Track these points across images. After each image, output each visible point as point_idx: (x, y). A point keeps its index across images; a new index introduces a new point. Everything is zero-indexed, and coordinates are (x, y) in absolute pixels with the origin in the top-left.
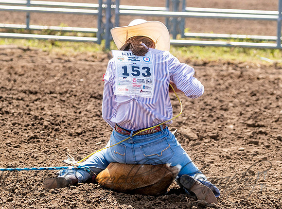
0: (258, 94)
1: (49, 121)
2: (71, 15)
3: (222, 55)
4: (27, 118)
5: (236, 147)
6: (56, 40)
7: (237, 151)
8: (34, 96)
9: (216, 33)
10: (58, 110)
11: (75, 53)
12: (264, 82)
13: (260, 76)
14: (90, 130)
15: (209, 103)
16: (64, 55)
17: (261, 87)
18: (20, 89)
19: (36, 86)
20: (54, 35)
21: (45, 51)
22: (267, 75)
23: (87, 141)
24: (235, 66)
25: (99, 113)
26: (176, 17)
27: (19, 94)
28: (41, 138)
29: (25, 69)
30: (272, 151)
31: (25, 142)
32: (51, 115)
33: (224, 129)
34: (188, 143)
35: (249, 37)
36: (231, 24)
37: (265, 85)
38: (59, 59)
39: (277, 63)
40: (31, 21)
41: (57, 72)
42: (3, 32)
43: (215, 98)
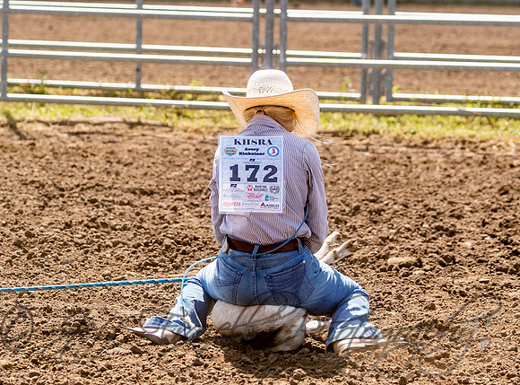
0: (511, 192)
1: (172, 238)
2: (210, 67)
3: (454, 128)
5: (476, 277)
6: (184, 107)
7: (477, 284)
8: (149, 197)
9: (444, 93)
13: (515, 163)
15: (431, 207)
17: (517, 180)
18: (126, 186)
19: (151, 183)
20: (181, 99)
21: (166, 126)
26: (378, 68)
27: (125, 195)
29: (134, 154)
33: (457, 248)
34: (398, 271)
35: (497, 99)
36: (468, 78)
38: (190, 138)
40: (144, 78)
41: (186, 159)
42: (98, 95)
43: (441, 198)
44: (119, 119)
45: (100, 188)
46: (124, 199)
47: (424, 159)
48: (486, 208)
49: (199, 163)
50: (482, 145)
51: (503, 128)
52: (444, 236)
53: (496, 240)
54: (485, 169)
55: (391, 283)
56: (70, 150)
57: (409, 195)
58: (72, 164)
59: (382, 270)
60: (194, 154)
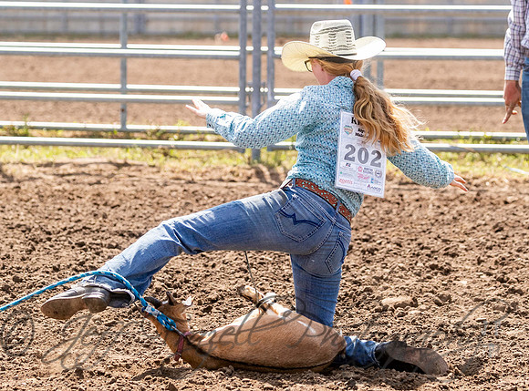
0: (506, 228)
6: (170, 147)
9: (435, 130)
10: (178, 262)
12: (515, 208)
13: (509, 199)
16: (183, 172)
17: (512, 217)
19: (139, 225)
20: (167, 139)
21: (154, 166)
22: (521, 196)
29: (121, 196)
32: (167, 272)
33: (452, 287)
34: (393, 311)
35: (489, 134)
36: (458, 113)
38: (177, 179)
40: (129, 119)
41: (175, 200)
42: (83, 137)
43: (435, 236)
44: (105, 160)
45: (87, 231)
46: (113, 241)
47: (417, 197)
48: (480, 245)
49: (187, 204)
50: (475, 182)
51: (495, 164)
52: (439, 274)
53: (492, 278)
54: (479, 206)
55: (386, 323)
56: (56, 193)
57: (402, 233)
58: (58, 206)
59: (377, 311)
60: (182, 195)
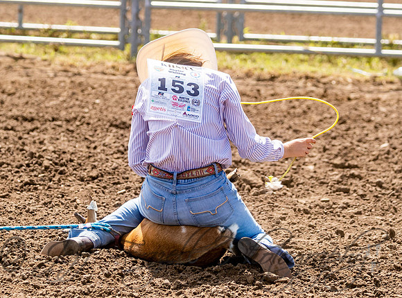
0: (348, 121)
1: (51, 160)
2: (82, 9)
3: (297, 65)
4: (20, 156)
5: (317, 197)
6: (60, 44)
7: (319, 202)
8: (30, 123)
9: (290, 34)
10: (64, 143)
11: (88, 63)
12: (357, 104)
13: (352, 96)
14: (109, 173)
15: (278, 134)
16: (71, 66)
17: (354, 112)
18: (10, 114)
19: (32, 110)
20: (57, 37)
21: (45, 60)
22: (362, 94)
23: (105, 188)
24: (317, 81)
25: (122, 149)
26: (231, 11)
27: (8, 121)
28: (40, 185)
29: (17, 85)
30: (369, 203)
31: (16, 190)
32: (54, 152)
33: (301, 171)
34: (249, 190)
35: (336, 39)
36: (309, 21)
37: (358, 108)
38: (65, 71)
39: (375, 77)
40: (25, 18)
44: (3, 53)
46: (8, 124)
50: (324, 80)
51: (341, 65)
52: (289, 160)
